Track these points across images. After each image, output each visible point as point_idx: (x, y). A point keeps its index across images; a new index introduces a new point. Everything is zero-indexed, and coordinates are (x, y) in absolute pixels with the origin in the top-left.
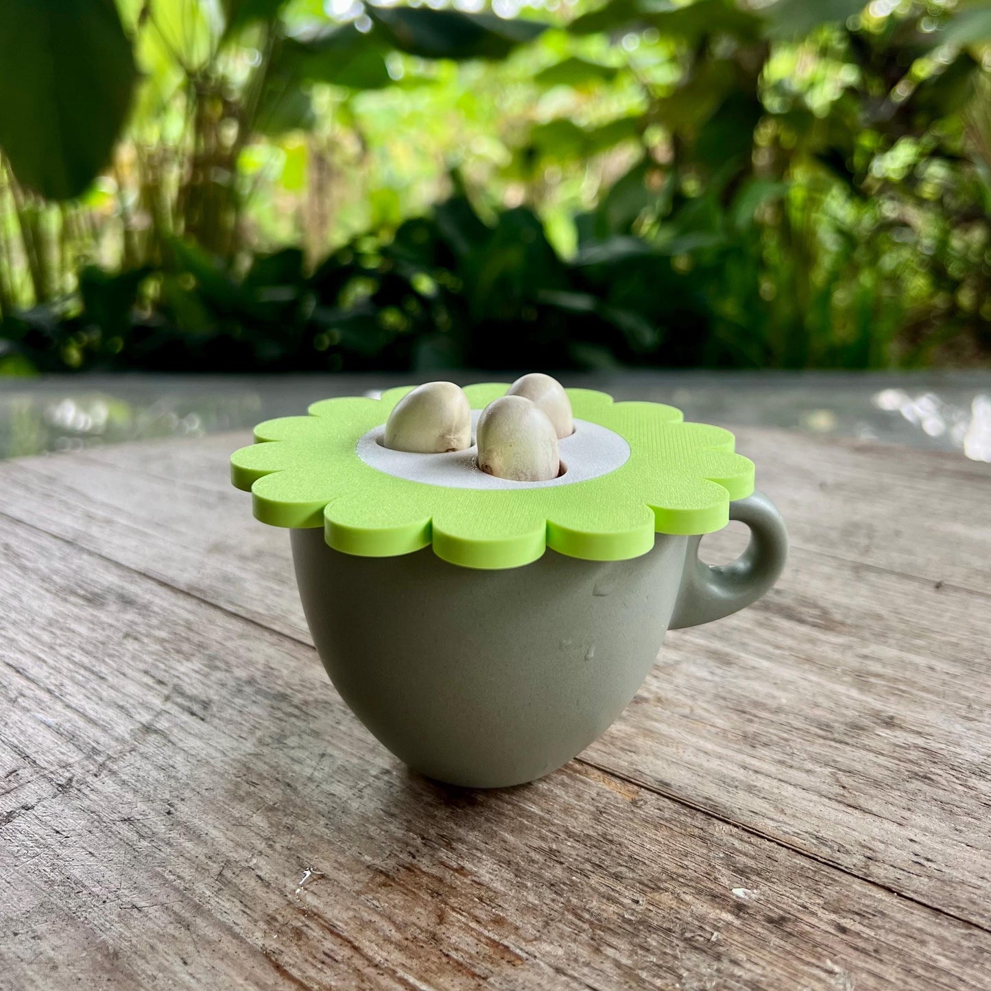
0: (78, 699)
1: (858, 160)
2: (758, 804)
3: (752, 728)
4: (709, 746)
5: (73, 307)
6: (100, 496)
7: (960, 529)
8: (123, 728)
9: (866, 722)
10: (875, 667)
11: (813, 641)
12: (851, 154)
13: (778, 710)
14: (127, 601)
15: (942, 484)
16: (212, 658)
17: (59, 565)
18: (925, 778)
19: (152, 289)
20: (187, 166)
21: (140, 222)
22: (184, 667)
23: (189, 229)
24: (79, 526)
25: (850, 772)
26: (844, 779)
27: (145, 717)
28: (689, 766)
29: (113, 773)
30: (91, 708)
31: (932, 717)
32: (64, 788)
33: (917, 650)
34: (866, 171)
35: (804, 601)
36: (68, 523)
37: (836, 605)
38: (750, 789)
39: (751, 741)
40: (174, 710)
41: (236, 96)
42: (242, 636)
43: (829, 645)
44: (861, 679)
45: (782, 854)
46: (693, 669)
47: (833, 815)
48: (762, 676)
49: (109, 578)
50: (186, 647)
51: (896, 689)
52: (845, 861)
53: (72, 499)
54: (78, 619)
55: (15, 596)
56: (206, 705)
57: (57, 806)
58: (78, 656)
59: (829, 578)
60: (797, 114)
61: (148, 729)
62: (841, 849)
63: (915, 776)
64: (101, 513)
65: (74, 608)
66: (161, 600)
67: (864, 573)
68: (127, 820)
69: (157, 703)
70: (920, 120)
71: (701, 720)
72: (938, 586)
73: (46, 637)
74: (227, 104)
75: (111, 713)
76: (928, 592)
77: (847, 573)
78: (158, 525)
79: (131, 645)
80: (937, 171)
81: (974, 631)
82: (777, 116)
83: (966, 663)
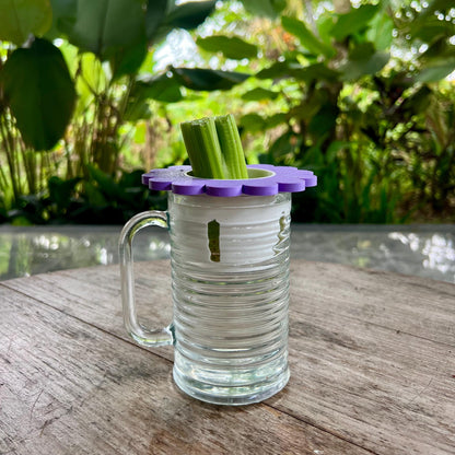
0: (72, 377)
1: (381, 132)
2: (325, 419)
3: (324, 389)
4: (307, 396)
5: (46, 194)
6: (72, 291)
7: (409, 308)
8: (89, 387)
9: (366, 387)
10: (372, 365)
11: (349, 354)
12: (378, 129)
13: (333, 382)
14: (87, 336)
15: (403, 288)
16: (121, 359)
17: (58, 321)
18: (387, 409)
19: (79, 187)
20: (95, 134)
21: (75, 158)
22: (110, 363)
23: (95, 160)
24: (65, 304)
25: (360, 407)
26: (357, 410)
27: (97, 383)
28: (300, 404)
29: (87, 405)
30: (77, 380)
31: (391, 385)
32: (69, 411)
33: (388, 359)
34: (384, 136)
35: (346, 338)
36: (60, 303)
37: (358, 340)
38: (322, 413)
39: (323, 394)
40: (108, 381)
41: (116, 104)
42: (131, 351)
43: (354, 356)
44: (366, 370)
45: (332, 438)
46: (303, 366)
47: (352, 423)
48: (328, 368)
49: (79, 326)
50: (110, 355)
51: (379, 374)
52: (355, 440)
53: (62, 293)
54: (68, 343)
55: (43, 333)
56: (120, 378)
57: (67, 417)
58: (70, 358)
59: (356, 328)
60: (354, 111)
61: (99, 388)
62: (354, 436)
63: (383, 408)
64: (73, 298)
65: (67, 339)
66: (99, 335)
67: (370, 326)
68: (94, 423)
69: (101, 377)
70: (407, 115)
71: (305, 386)
72: (398, 332)
73: (57, 351)
74: (112, 108)
75: (85, 381)
76: (394, 334)
77: (364, 326)
78: (96, 304)
79: (90, 355)
80: (414, 136)
81: (410, 350)
82: (346, 112)
83: (406, 364)
